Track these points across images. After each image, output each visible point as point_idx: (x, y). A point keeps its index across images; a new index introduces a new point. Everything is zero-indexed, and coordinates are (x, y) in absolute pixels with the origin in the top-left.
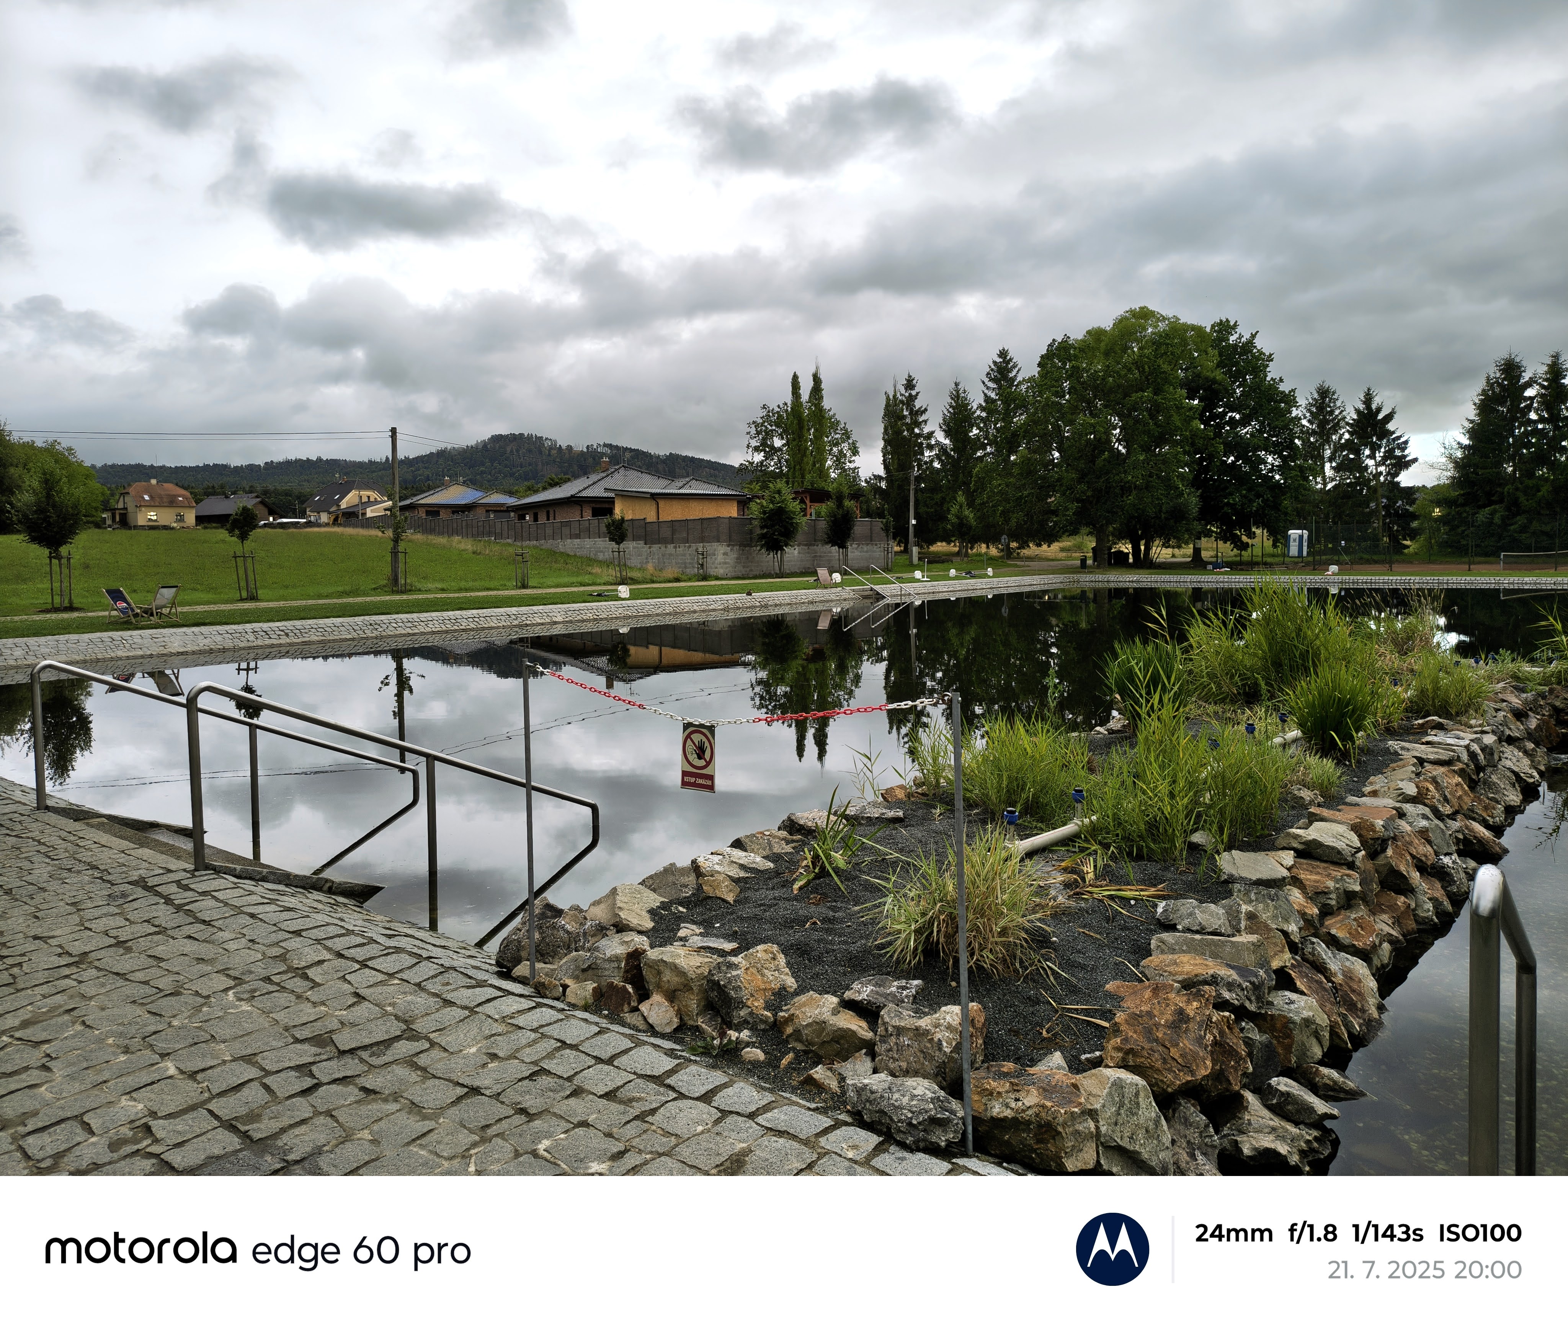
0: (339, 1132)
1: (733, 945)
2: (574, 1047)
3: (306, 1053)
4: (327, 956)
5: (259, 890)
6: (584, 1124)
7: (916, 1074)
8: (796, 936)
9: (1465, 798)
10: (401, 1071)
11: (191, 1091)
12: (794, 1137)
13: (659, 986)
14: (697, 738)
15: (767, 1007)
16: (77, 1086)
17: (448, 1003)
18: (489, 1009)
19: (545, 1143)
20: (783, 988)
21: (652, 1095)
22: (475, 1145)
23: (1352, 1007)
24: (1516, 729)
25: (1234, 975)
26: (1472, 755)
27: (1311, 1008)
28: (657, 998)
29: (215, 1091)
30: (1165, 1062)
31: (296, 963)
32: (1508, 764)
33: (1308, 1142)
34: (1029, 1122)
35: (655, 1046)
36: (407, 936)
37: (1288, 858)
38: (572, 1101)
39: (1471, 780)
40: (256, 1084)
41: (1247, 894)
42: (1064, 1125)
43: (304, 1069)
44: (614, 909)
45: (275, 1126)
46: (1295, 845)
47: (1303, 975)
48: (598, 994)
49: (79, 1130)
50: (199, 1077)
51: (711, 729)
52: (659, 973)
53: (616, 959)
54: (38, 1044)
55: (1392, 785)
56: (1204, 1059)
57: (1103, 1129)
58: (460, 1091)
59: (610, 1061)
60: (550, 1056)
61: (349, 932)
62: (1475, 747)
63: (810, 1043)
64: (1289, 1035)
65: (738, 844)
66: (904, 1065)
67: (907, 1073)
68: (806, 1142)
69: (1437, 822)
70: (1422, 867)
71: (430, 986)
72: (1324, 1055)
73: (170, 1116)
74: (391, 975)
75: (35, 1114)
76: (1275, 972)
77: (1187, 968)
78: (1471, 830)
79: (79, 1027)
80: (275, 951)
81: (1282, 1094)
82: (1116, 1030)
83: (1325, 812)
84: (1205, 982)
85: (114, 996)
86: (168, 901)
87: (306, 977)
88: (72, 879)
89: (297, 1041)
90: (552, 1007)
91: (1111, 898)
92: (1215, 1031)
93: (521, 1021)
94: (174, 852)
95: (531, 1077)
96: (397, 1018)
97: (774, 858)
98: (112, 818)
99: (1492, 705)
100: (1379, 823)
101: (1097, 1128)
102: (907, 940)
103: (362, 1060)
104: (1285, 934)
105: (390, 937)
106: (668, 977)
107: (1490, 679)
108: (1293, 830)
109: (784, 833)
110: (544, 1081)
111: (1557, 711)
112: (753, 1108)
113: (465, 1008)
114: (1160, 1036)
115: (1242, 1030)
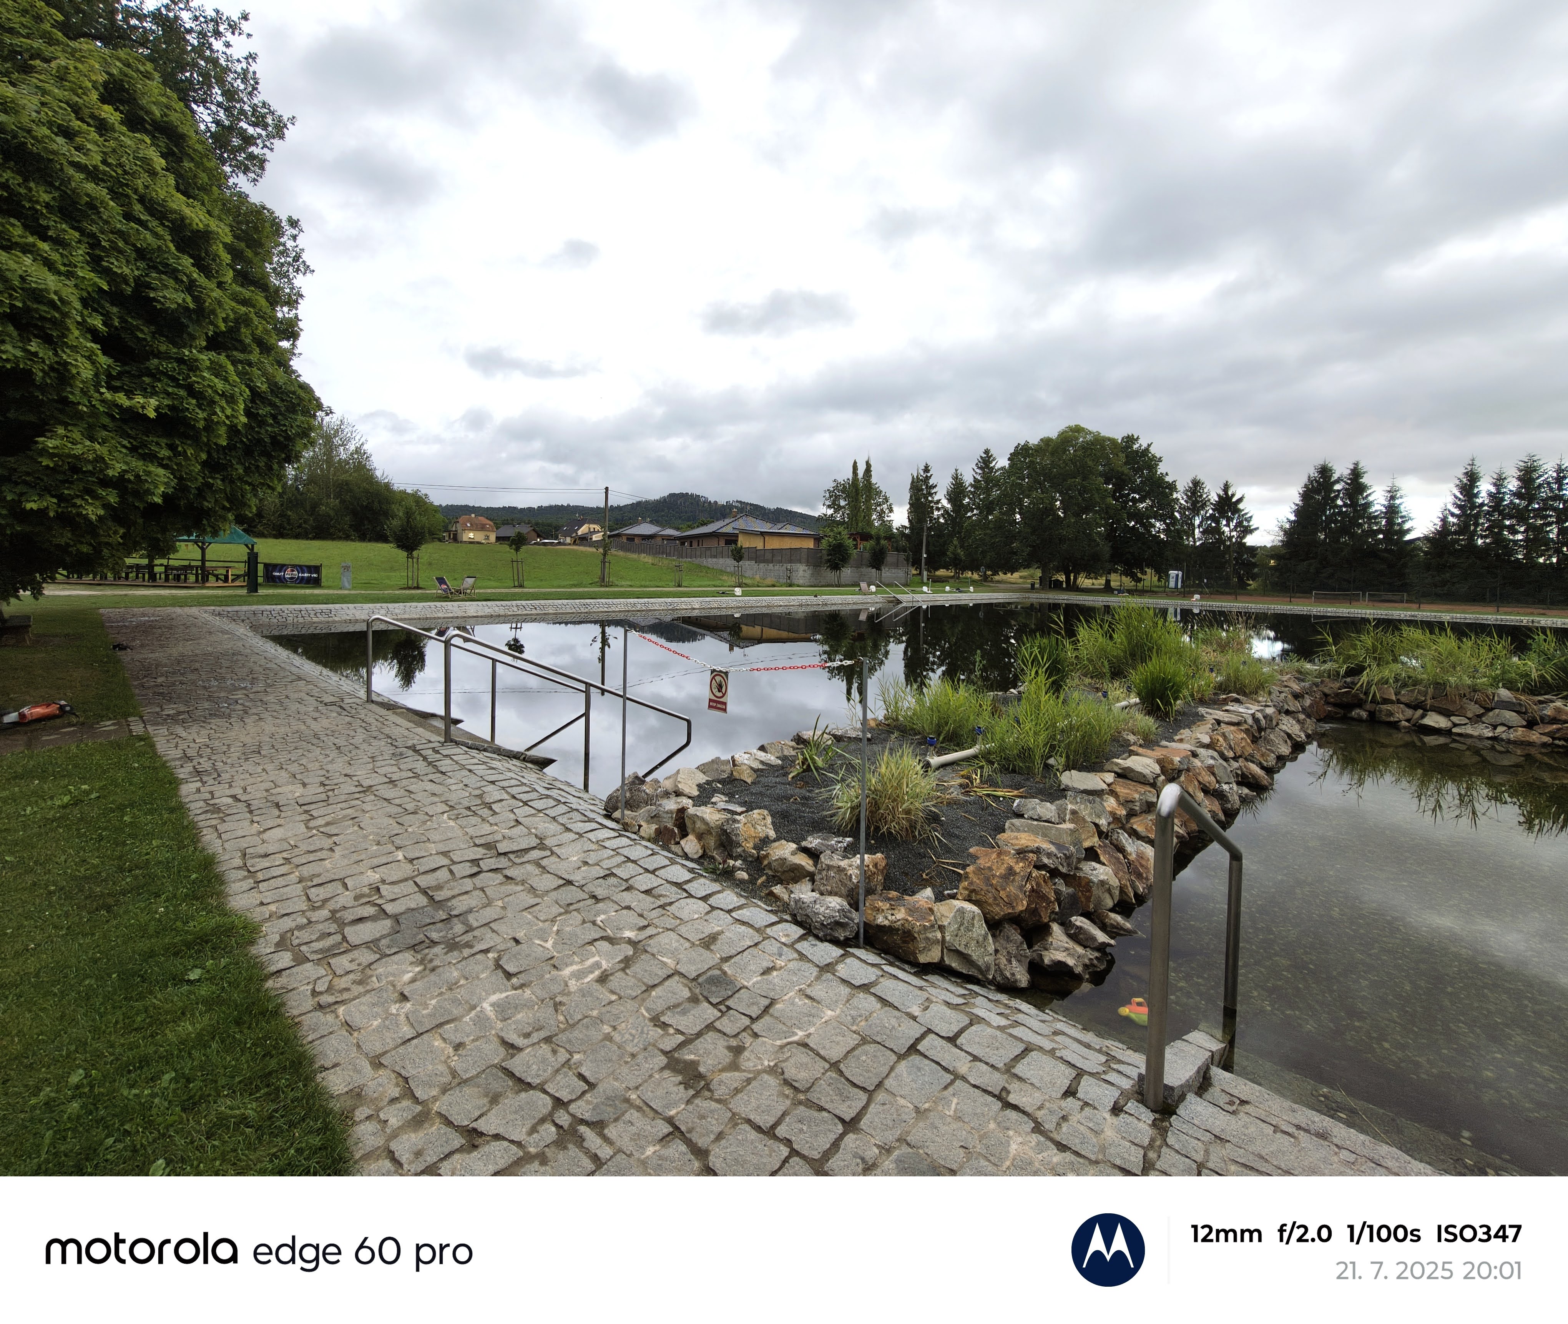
0: (485, 901)
1: (741, 808)
2: (634, 862)
3: (479, 852)
4: (506, 796)
5: (480, 755)
6: (628, 908)
7: (836, 894)
8: (782, 806)
9: (1248, 748)
10: (530, 868)
11: (407, 870)
12: (751, 926)
13: (693, 830)
14: (718, 678)
15: (754, 848)
16: (346, 861)
17: (568, 830)
18: (591, 835)
19: (603, 917)
20: (767, 837)
21: (672, 893)
22: (560, 914)
23: (1139, 876)
24: (1294, 705)
25: (1053, 849)
26: (1256, 720)
27: (1107, 874)
28: (691, 837)
29: (421, 871)
30: (995, 899)
31: (488, 800)
32: (1284, 728)
33: (1091, 959)
34: (898, 930)
35: (683, 865)
36: (560, 789)
37: (1110, 777)
38: (625, 893)
39: (1254, 736)
40: (445, 869)
41: (1075, 798)
42: (919, 932)
43: (475, 862)
44: (676, 782)
45: (449, 894)
46: (1116, 769)
47: (1105, 852)
48: (658, 832)
49: (340, 887)
50: (415, 862)
51: (726, 673)
52: (694, 822)
53: (671, 812)
54: (331, 835)
55: (1194, 736)
56: (1022, 900)
57: (948, 938)
58: (561, 882)
59: (653, 872)
60: (618, 866)
61: (524, 784)
62: (1259, 715)
63: (776, 871)
64: (1089, 891)
65: (762, 748)
66: (829, 888)
67: (830, 893)
68: (758, 930)
69: (1221, 761)
70: (1206, 791)
71: (560, 819)
72: (1115, 906)
73: (392, 883)
74: (540, 811)
75: (319, 875)
76: (1086, 850)
77: (1023, 841)
78: (1248, 769)
79: (356, 828)
80: (478, 792)
81: (1077, 927)
82: (967, 877)
83: (1140, 750)
84: (1032, 852)
85: (380, 812)
86: (425, 759)
87: (491, 809)
88: (375, 743)
89: (476, 845)
90: (628, 837)
91: (988, 795)
92: (1034, 884)
93: (607, 844)
94: (436, 730)
95: (604, 877)
96: (536, 836)
97: (784, 758)
98: (409, 710)
99: (1277, 688)
100: (1177, 759)
101: (943, 937)
102: (845, 813)
103: (510, 859)
104: (1096, 825)
105: (548, 789)
106: (699, 824)
107: (1281, 672)
108: (1116, 760)
109: (793, 744)
110: (612, 880)
111: (1326, 695)
112: (730, 907)
113: (577, 833)
114: (994, 882)
115: (1055, 884)
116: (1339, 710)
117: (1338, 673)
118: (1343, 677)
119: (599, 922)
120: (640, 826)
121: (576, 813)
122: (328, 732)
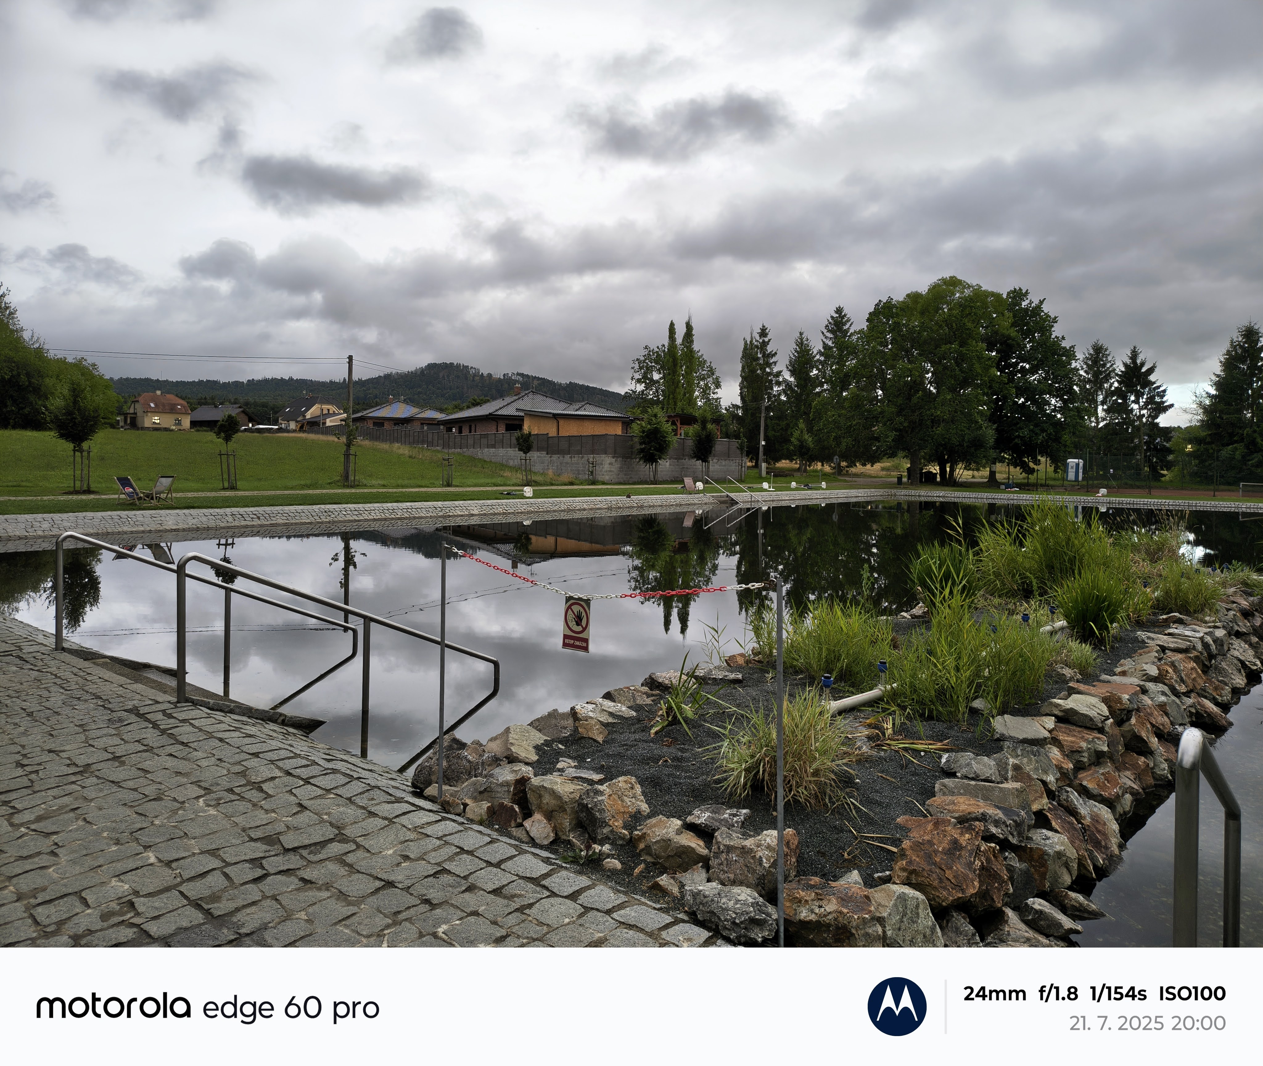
0: (282, 913)
1: (601, 776)
2: (470, 853)
3: (258, 850)
4: (278, 773)
5: (227, 720)
6: (475, 913)
7: (741, 884)
8: (651, 770)
9: (1199, 681)
10: (332, 866)
11: (166, 876)
12: (641, 930)
13: (540, 808)
14: (576, 608)
15: (624, 827)
16: (77, 869)
17: (372, 814)
18: (404, 820)
19: (444, 927)
20: (639, 812)
21: (530, 893)
22: (388, 926)
23: (1097, 844)
24: (1243, 626)
25: (1000, 814)
26: (1206, 645)
27: (1062, 844)
28: (537, 816)
29: (186, 877)
30: (941, 881)
31: (253, 779)
32: (1236, 653)
34: (828, 925)
35: (535, 854)
36: (342, 760)
37: (1050, 722)
38: (467, 895)
39: (1204, 665)
40: (217, 873)
41: (1015, 749)
42: (857, 928)
43: (256, 862)
44: (507, 744)
45: (231, 906)
46: (1056, 712)
47: (1057, 817)
48: (491, 811)
49: (78, 903)
50: (174, 865)
51: (588, 602)
52: (540, 796)
53: (507, 784)
54: (48, 835)
55: (1138, 667)
56: (972, 881)
57: (889, 933)
58: (378, 884)
59: (498, 865)
60: (451, 859)
61: (297, 756)
62: (1208, 639)
63: (658, 857)
64: (1044, 865)
65: (608, 696)
66: (732, 876)
67: (734, 883)
68: (650, 935)
69: (1173, 698)
70: (1160, 735)
71: (358, 800)
72: (1073, 882)
73: (150, 895)
74: (328, 791)
75: (44, 889)
76: (1035, 813)
77: (963, 807)
78: (1203, 706)
79: (81, 823)
80: (238, 768)
81: (1036, 911)
82: (903, 854)
83: (1082, 687)
84: (977, 819)
85: (110, 799)
86: (155, 726)
87: (261, 790)
88: (81, 706)
89: (252, 840)
90: (454, 821)
91: (905, 749)
92: (983, 858)
93: (429, 830)
94: (161, 688)
95: (435, 875)
97: (637, 708)
98: (114, 660)
99: (1224, 605)
100: (1126, 697)
101: (884, 932)
102: (739, 777)
103: (302, 857)
104: (1044, 783)
105: (329, 761)
106: (547, 799)
107: (1224, 584)
108: (1055, 700)
109: (645, 689)
110: (445, 879)
112: (609, 906)
113: (385, 818)
114: (938, 859)
115: (1005, 858)
119: (441, 934)
120: (465, 805)
121: (377, 793)
122: (11, 692)
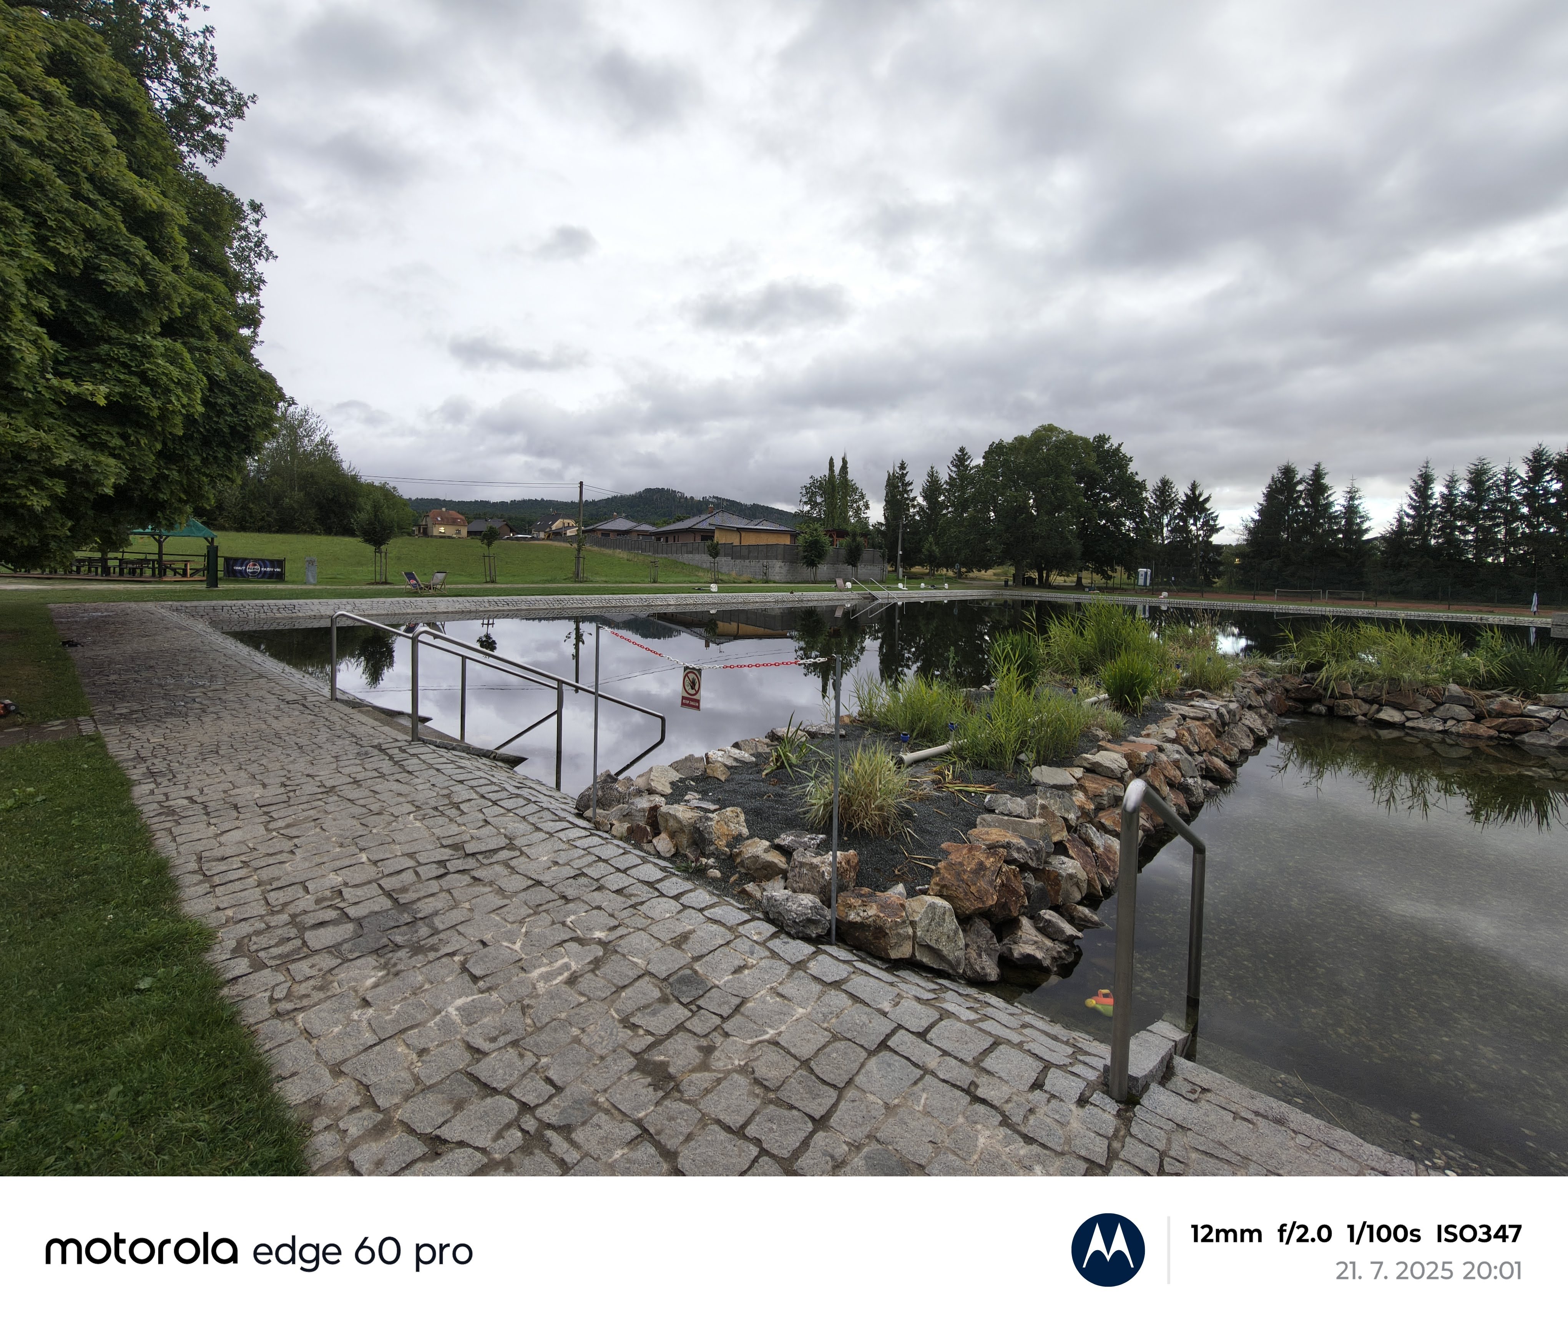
0: (452, 903)
1: (717, 807)
2: (606, 861)
3: (446, 854)
4: (475, 796)
5: (449, 755)
6: (599, 908)
7: (808, 891)
8: (755, 803)
9: (1212, 742)
10: (498, 868)
11: (371, 872)
12: (723, 925)
13: (666, 829)
14: (691, 676)
15: (727, 846)
16: (307, 864)
17: (538, 829)
18: (561, 835)
19: (573, 917)
20: (740, 835)
21: (644, 892)
22: (529, 916)
23: (1107, 869)
24: (1256, 701)
25: (1023, 843)
26: (1220, 715)
27: (1075, 868)
28: (663, 835)
29: (386, 873)
30: (966, 894)
31: (456, 800)
32: (1247, 722)
33: (1059, 952)
34: (869, 926)
35: (655, 864)
36: (530, 788)
37: (1079, 772)
38: (596, 893)
39: (1218, 730)
40: (411, 870)
41: (1045, 793)
42: (890, 928)
43: (442, 863)
44: (649, 780)
45: (415, 896)
46: (1086, 765)
47: (1074, 846)
48: (630, 831)
49: (301, 891)
50: (379, 864)
51: (699, 671)
52: (667, 821)
53: (643, 810)
54: (292, 838)
55: (1160, 731)
56: (992, 895)
57: (919, 934)
58: (530, 882)
59: (624, 871)
60: (589, 865)
61: (493, 783)
62: (1223, 710)
63: (749, 869)
64: (1058, 884)
65: (736, 745)
66: (801, 885)
67: (803, 891)
68: (730, 929)
69: (1186, 756)
70: (1171, 785)
71: (530, 819)
72: (1083, 899)
73: (355, 886)
74: (509, 811)
75: (279, 879)
76: (1055, 844)
77: (994, 837)
78: (1212, 763)
79: (318, 830)
80: (446, 792)
81: (1046, 920)
82: (938, 872)
83: (1109, 745)
84: (1003, 847)
85: (343, 813)
86: (391, 758)
87: (459, 808)
88: (339, 742)
89: (445, 847)
90: (600, 836)
91: (960, 791)
92: (1004, 878)
93: (578, 843)
94: (402, 729)
95: (574, 877)
96: (505, 836)
97: (757, 755)
98: (376, 708)
99: (1241, 684)
100: (1144, 754)
101: (914, 932)
102: (818, 810)
103: (478, 860)
104: (1066, 820)
105: (519, 788)
106: (671, 823)
107: (1244, 668)
108: (1085, 755)
109: (767, 740)
110: (583, 880)
111: (1287, 690)
112: (703, 906)
113: (548, 833)
114: (965, 877)
115: (1024, 878)
116: (1299, 705)
117: (1299, 669)
118: (1304, 672)
119: (569, 923)
120: (612, 825)
121: (546, 813)
122: (290, 731)
